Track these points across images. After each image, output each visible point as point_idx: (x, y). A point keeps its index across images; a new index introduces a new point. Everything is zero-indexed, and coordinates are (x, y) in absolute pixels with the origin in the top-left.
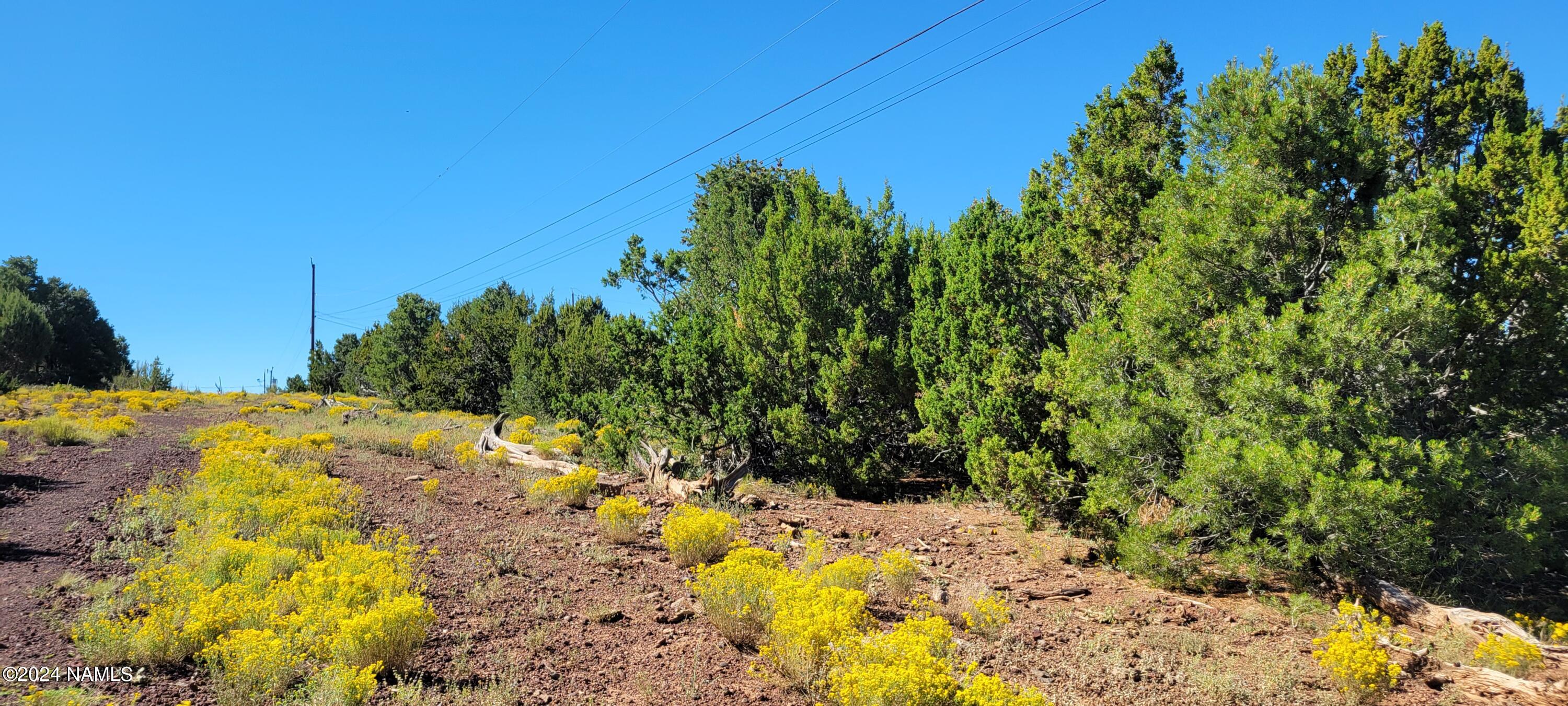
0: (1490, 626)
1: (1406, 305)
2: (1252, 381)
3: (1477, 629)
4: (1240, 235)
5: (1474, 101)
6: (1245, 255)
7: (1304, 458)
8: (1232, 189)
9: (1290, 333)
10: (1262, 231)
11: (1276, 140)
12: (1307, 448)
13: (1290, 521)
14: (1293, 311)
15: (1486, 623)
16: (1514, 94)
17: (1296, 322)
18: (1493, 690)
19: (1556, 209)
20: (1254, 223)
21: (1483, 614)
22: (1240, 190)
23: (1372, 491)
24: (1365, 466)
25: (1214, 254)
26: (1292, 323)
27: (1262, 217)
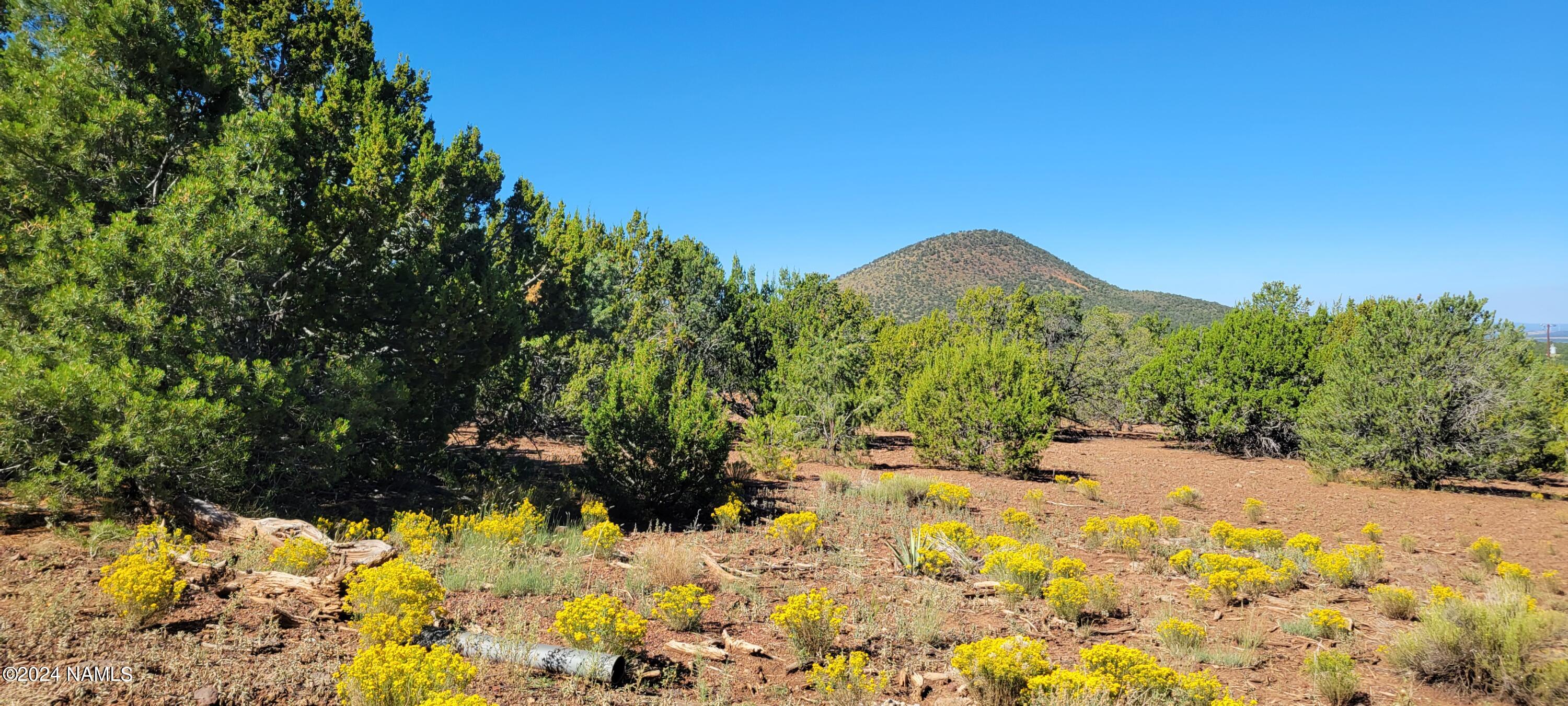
0: (292, 531)
1: (243, 226)
2: (72, 294)
3: (281, 536)
4: (67, 131)
5: (326, 42)
6: (73, 153)
7: (122, 377)
8: (61, 77)
9: (119, 245)
10: (94, 130)
11: (115, 34)
12: (126, 367)
13: (100, 445)
14: (123, 222)
15: (289, 530)
16: (363, 44)
17: (127, 233)
18: (278, 590)
19: (379, 153)
20: (85, 120)
21: (288, 521)
22: (70, 80)
23: (194, 410)
24: (189, 386)
25: (34, 148)
26: (123, 234)
27: (93, 113)
